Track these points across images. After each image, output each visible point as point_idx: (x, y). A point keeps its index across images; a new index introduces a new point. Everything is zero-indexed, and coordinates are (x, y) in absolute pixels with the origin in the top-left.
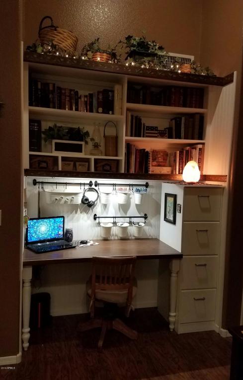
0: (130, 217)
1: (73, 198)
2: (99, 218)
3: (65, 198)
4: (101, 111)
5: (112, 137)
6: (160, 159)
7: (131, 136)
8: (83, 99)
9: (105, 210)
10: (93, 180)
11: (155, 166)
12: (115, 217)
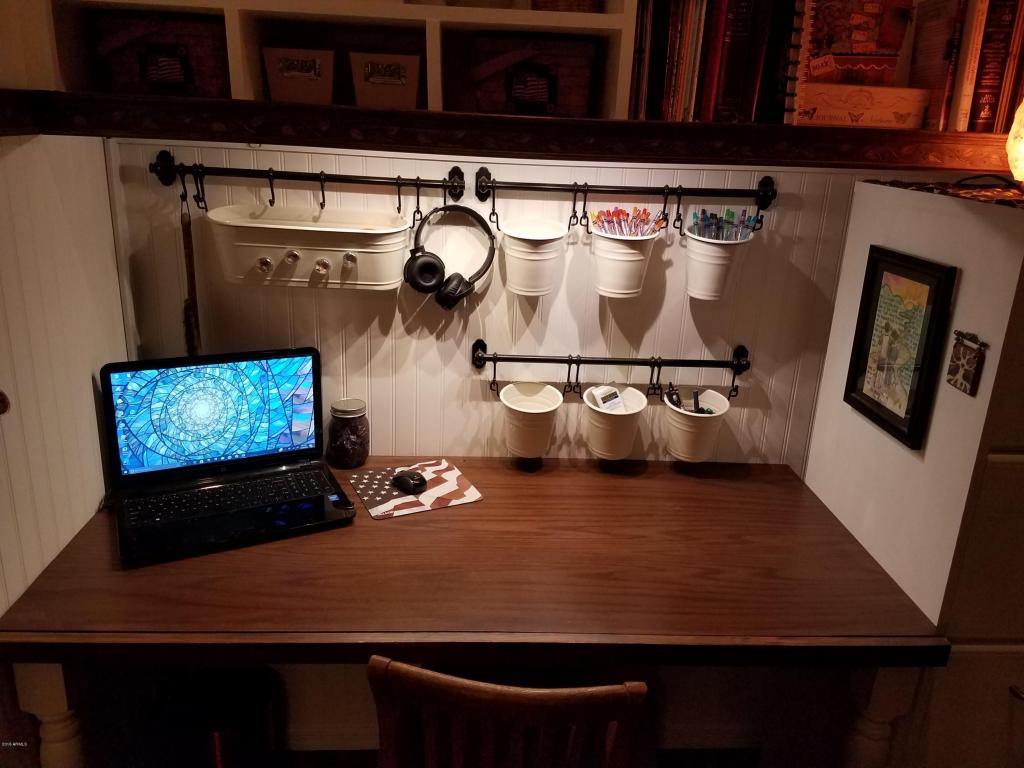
0: (656, 364)
1: (352, 259)
2: (496, 359)
3: (309, 260)
6: (857, 36)
9: (528, 320)
10: (470, 166)
11: (828, 79)
12: (579, 361)
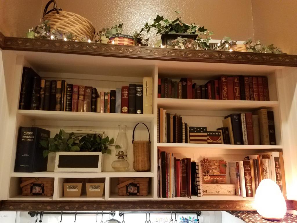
4: (126, 111)
5: (143, 143)
7: (168, 141)
8: (102, 98)
11: (209, 182)
